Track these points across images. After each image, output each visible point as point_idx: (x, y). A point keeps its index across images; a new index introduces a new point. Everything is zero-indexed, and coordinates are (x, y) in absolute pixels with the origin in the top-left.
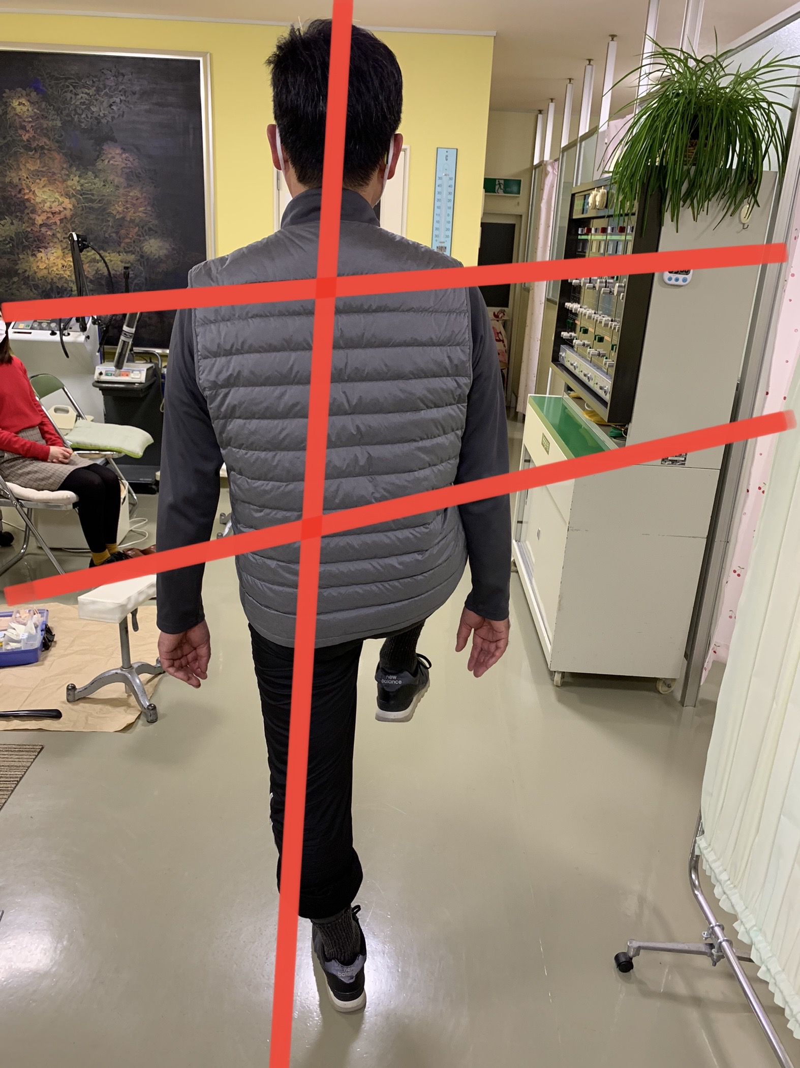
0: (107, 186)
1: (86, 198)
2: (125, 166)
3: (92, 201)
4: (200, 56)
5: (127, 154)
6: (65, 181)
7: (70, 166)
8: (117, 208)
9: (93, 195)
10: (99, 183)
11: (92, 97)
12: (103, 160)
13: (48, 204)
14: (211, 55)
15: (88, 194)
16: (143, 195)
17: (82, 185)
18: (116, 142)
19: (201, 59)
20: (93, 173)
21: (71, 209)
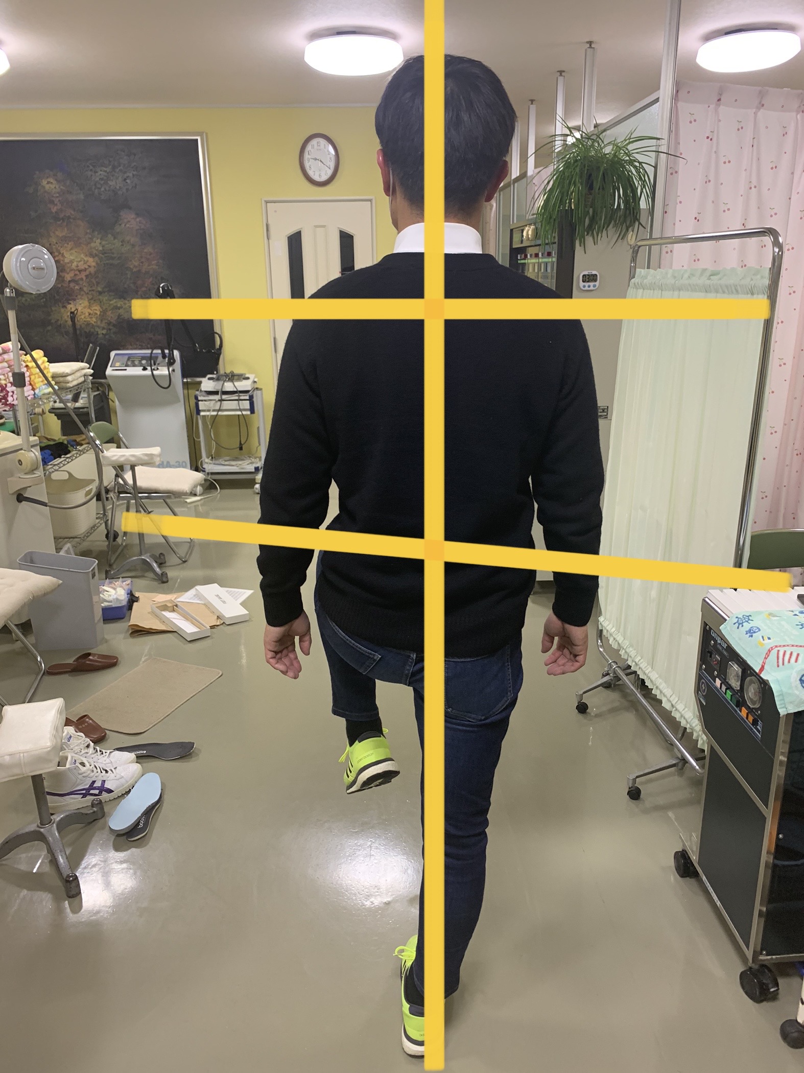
0: (125, 246)
1: (106, 256)
2: (139, 228)
3: (113, 258)
4: (198, 136)
5: (140, 219)
6: (89, 243)
7: (93, 231)
8: (135, 263)
9: (113, 253)
10: (117, 243)
11: (109, 174)
12: (120, 225)
13: (75, 264)
14: (207, 134)
15: (109, 253)
16: (156, 250)
17: (103, 246)
18: (130, 208)
19: (199, 138)
20: (112, 235)
21: (95, 267)
